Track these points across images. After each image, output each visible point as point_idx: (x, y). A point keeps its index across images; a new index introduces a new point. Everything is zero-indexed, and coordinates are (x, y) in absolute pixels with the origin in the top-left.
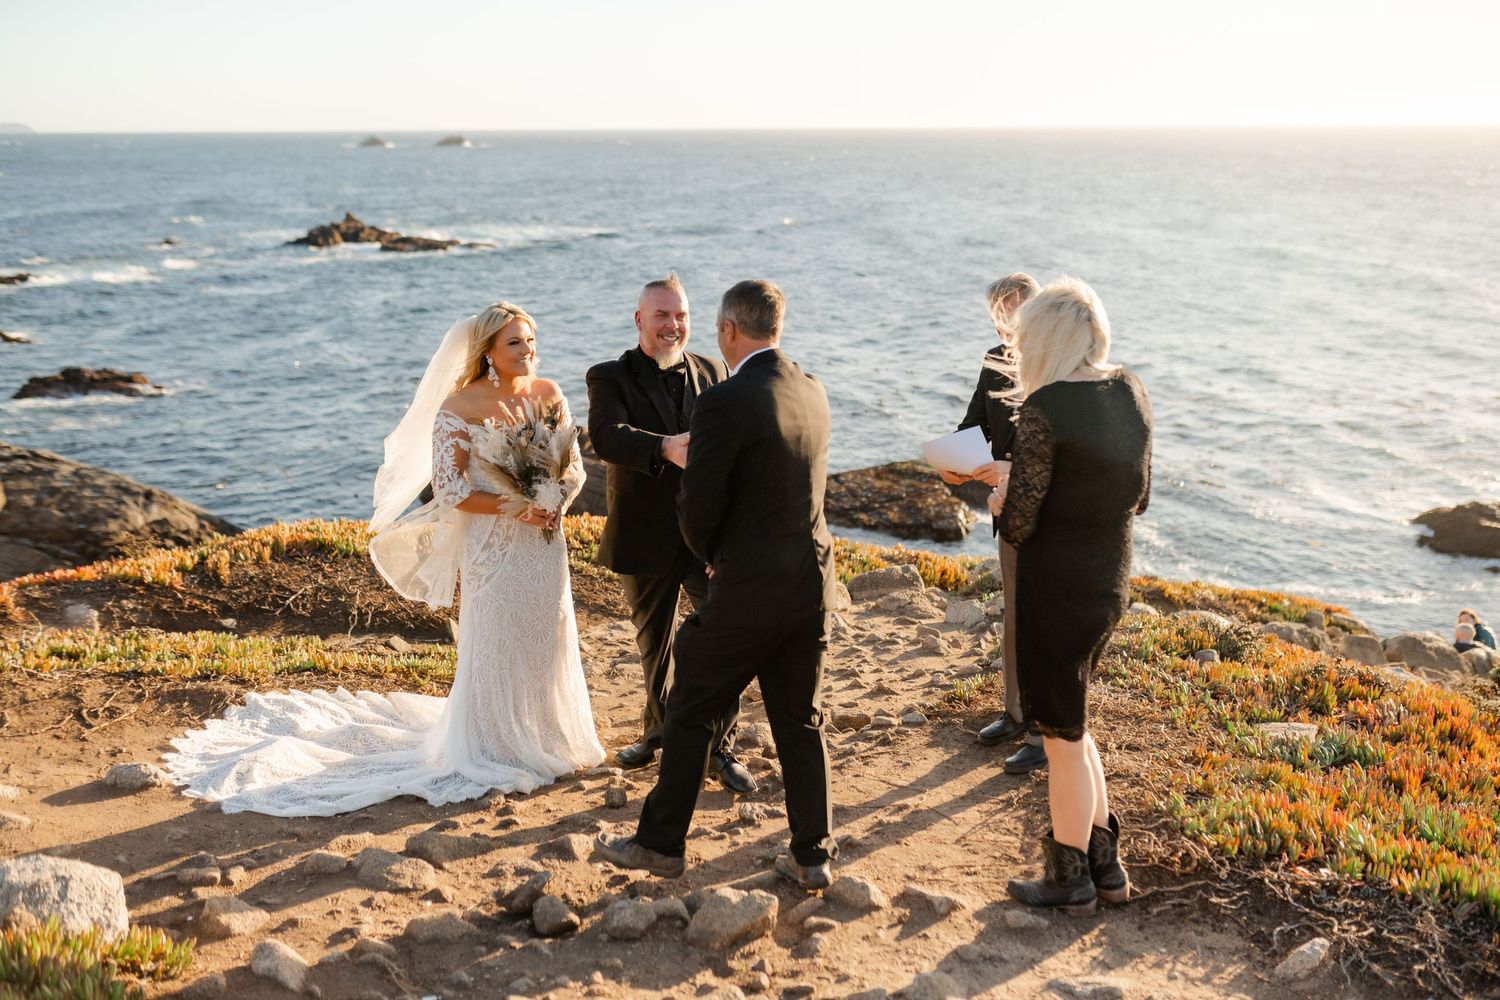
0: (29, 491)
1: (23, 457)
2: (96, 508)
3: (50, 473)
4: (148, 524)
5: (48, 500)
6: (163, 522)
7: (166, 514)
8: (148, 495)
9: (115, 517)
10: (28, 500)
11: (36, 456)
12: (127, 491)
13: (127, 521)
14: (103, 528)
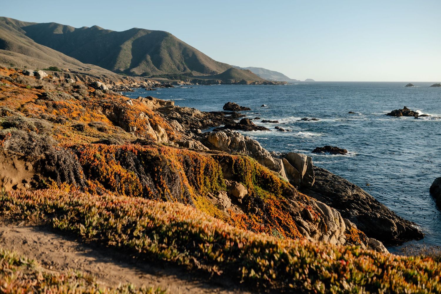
0: (321, 180)
1: (319, 170)
2: (339, 188)
3: (326, 176)
4: (353, 195)
5: (326, 183)
6: (357, 195)
7: (358, 193)
8: (353, 186)
9: (344, 192)
10: (321, 182)
11: (322, 170)
12: (347, 184)
13: (347, 193)
14: (340, 194)
